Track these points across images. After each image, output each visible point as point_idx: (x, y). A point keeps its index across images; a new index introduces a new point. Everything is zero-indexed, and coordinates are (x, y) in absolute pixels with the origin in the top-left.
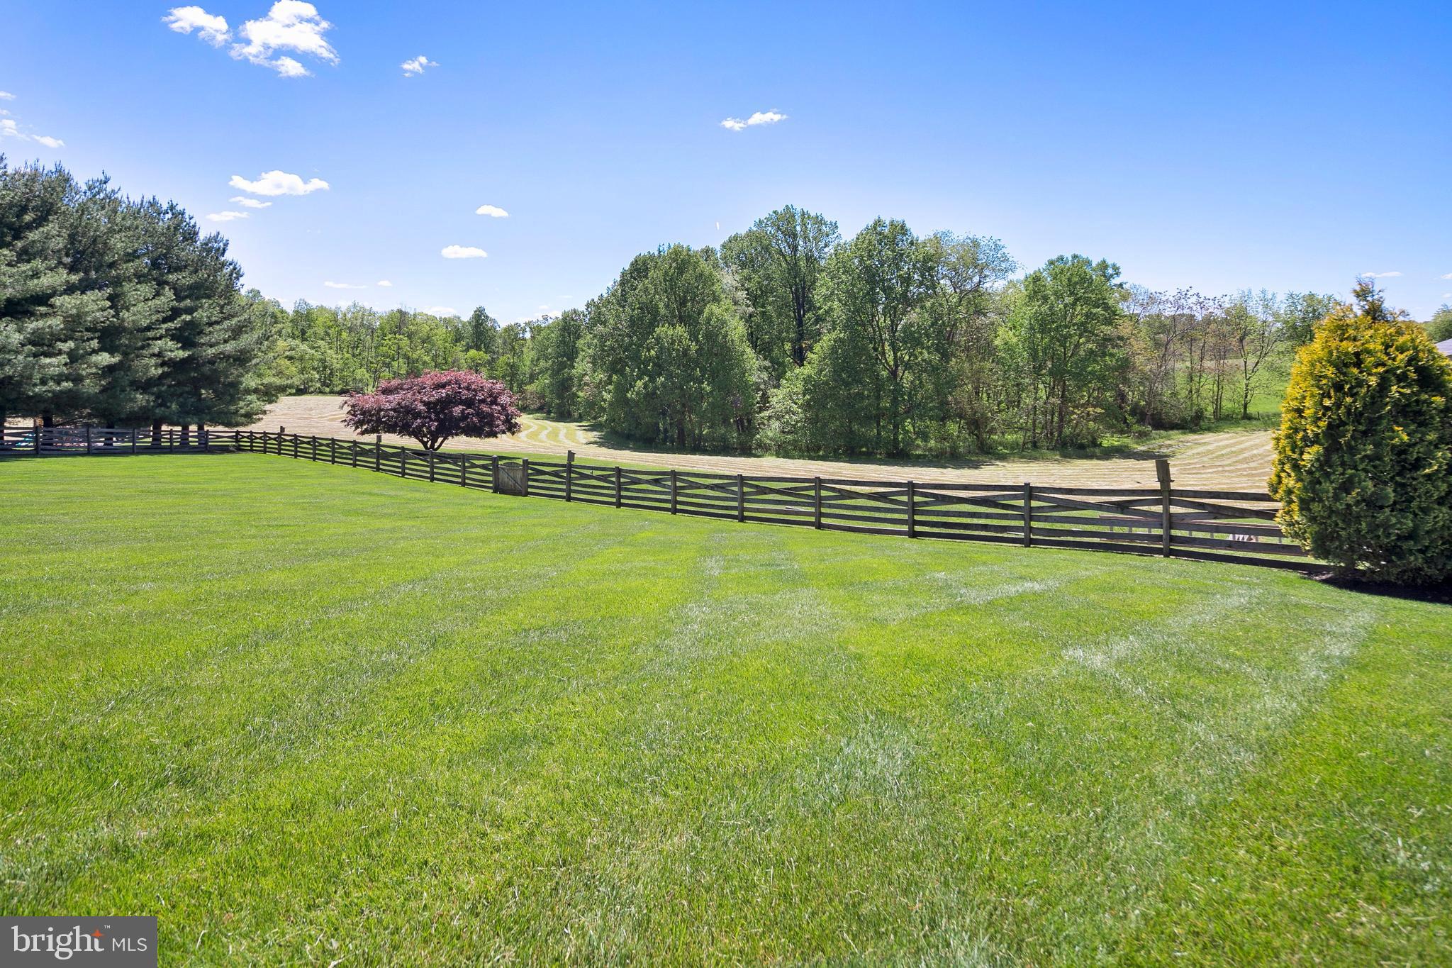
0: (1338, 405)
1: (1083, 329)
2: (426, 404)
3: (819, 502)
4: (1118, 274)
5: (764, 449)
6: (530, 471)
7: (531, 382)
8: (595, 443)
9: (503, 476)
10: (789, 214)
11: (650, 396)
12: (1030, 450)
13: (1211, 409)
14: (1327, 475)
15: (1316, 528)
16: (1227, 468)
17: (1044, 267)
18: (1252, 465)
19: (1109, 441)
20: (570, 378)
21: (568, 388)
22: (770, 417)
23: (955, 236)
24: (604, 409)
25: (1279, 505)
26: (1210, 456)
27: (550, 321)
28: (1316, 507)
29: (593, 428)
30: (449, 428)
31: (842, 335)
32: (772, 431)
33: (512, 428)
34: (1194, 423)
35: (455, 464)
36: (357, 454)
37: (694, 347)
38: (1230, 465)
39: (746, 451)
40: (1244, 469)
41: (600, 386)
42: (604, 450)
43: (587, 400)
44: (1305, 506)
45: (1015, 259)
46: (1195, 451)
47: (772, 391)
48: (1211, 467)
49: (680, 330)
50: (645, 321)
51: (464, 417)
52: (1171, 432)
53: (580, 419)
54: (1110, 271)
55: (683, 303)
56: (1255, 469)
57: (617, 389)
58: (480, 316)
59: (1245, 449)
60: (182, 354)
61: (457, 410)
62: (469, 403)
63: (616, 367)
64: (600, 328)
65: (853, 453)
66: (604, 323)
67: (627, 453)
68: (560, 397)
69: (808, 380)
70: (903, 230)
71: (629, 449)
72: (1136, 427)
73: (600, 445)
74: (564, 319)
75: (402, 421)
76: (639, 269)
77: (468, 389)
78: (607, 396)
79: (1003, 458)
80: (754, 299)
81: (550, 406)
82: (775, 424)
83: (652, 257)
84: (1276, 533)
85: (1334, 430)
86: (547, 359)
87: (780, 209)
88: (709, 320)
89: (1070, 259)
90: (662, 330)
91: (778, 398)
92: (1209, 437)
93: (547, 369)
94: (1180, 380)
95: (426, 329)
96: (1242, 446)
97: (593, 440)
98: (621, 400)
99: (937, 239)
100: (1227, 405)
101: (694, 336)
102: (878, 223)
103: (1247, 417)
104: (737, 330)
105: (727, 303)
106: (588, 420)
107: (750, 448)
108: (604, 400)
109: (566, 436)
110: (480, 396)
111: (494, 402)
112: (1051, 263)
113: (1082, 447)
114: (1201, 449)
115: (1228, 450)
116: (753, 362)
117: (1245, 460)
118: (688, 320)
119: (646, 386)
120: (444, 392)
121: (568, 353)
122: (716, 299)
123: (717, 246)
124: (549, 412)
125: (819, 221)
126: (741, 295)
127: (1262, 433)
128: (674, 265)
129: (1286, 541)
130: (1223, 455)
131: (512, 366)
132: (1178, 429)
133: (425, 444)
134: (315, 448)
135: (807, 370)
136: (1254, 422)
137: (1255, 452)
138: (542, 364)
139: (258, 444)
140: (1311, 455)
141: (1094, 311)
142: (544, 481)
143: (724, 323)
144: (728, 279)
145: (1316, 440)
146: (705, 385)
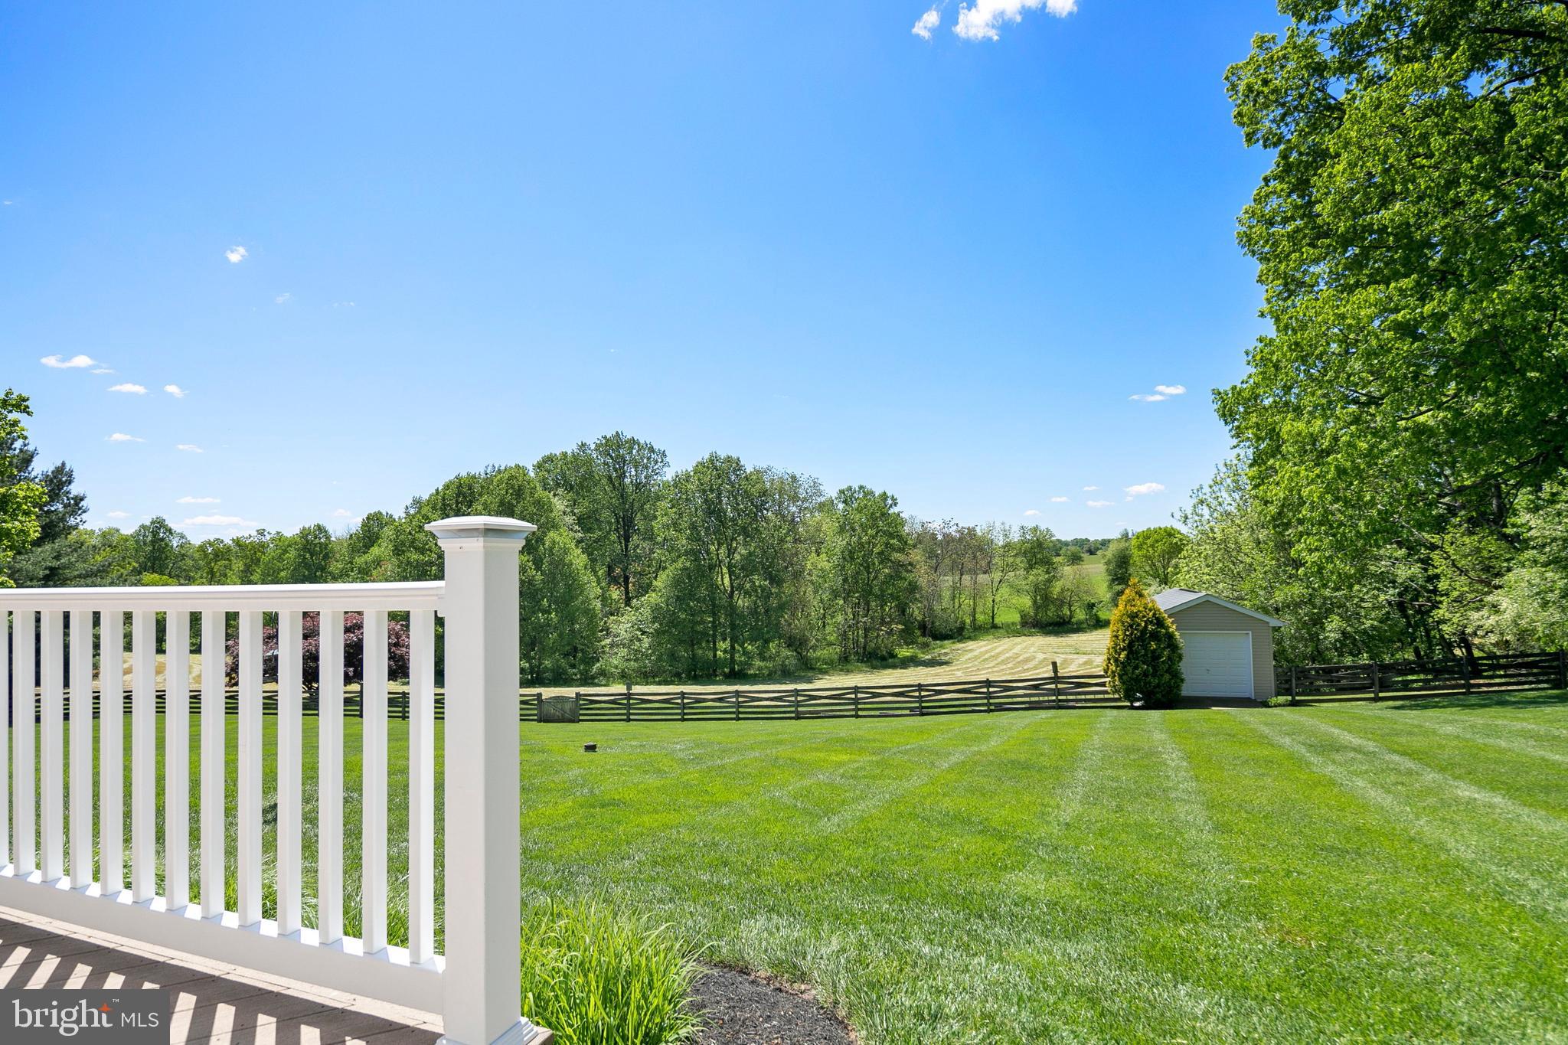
0: (1131, 634)
1: (884, 558)
4: (896, 504)
5: (607, 677)
6: (581, 702)
9: (551, 709)
10: (618, 441)
12: (844, 663)
13: (968, 621)
14: (1129, 664)
15: (1125, 686)
16: (995, 669)
17: (836, 495)
18: (1009, 665)
19: (904, 652)
22: (612, 646)
25: (1107, 680)
26: (979, 660)
28: (1125, 677)
31: (687, 565)
34: (959, 633)
37: (539, 577)
38: (994, 667)
39: (588, 681)
40: (1005, 669)
44: (1120, 677)
46: (966, 657)
47: (612, 619)
48: (984, 669)
49: (525, 559)
52: (946, 642)
54: (890, 502)
56: (1012, 668)
59: (1000, 653)
69: (656, 609)
70: (738, 466)
72: (921, 640)
79: (825, 672)
80: (582, 524)
82: (624, 653)
84: (1106, 692)
85: (1130, 645)
87: (610, 435)
88: (551, 549)
89: (857, 489)
91: (623, 626)
92: (970, 645)
94: (947, 595)
96: (997, 651)
100: (980, 618)
101: (538, 566)
103: (995, 627)
104: (577, 557)
105: (563, 530)
107: (592, 678)
112: (842, 492)
113: (883, 658)
114: (970, 655)
115: (989, 654)
117: (1003, 662)
122: (555, 527)
125: (648, 448)
126: (570, 520)
127: (1007, 640)
128: (510, 491)
129: (1111, 696)
130: (987, 659)
132: (948, 639)
135: (652, 598)
136: (1001, 631)
137: (1007, 655)
140: (1123, 655)
141: (892, 541)
142: (599, 709)
143: (566, 551)
144: (557, 504)
145: (1124, 649)
146: (553, 615)
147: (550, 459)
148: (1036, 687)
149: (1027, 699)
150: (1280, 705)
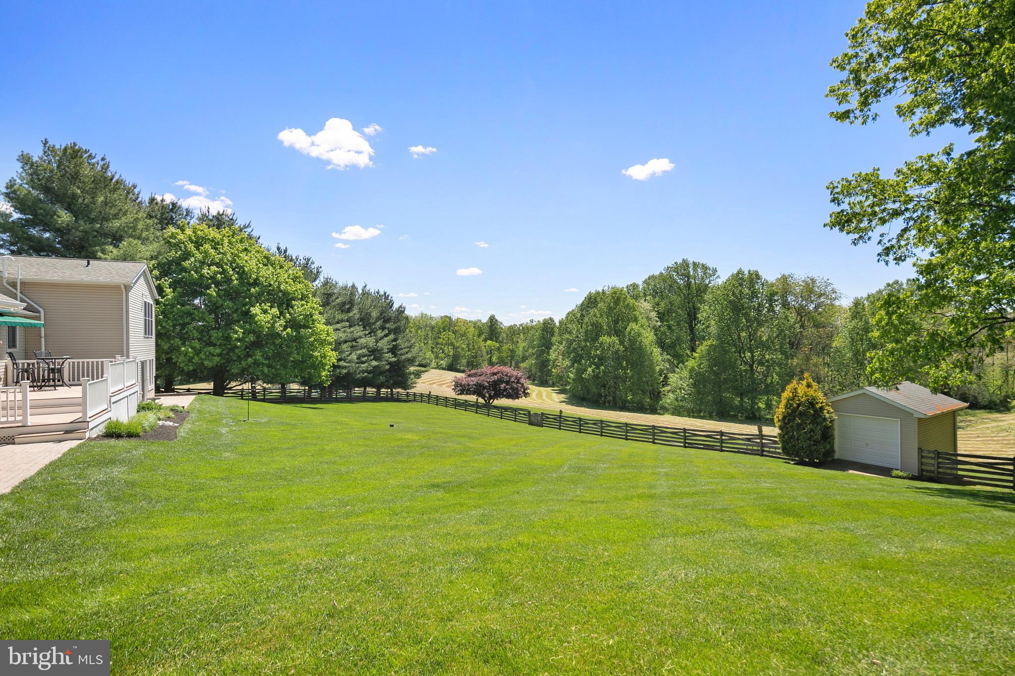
2: (488, 382)
3: (654, 434)
5: (665, 410)
7: (523, 361)
8: (564, 402)
9: (533, 419)
10: (685, 264)
11: (596, 377)
17: (865, 297)
20: (548, 360)
21: (546, 366)
22: (669, 391)
23: (797, 276)
24: (569, 383)
27: (535, 323)
29: (562, 392)
30: (498, 394)
31: (714, 343)
32: (669, 399)
33: (526, 395)
35: (512, 412)
36: (467, 406)
37: (621, 348)
39: (653, 411)
41: (567, 369)
42: (570, 407)
43: (558, 375)
45: (841, 291)
47: (670, 375)
49: (615, 339)
50: (595, 333)
51: (505, 390)
53: (553, 385)
55: (616, 322)
57: (577, 371)
58: (492, 319)
60: (394, 359)
61: (503, 386)
62: (507, 383)
63: (576, 360)
64: (567, 336)
65: (723, 415)
66: (570, 333)
67: (583, 409)
68: (541, 371)
69: (692, 370)
70: (758, 276)
71: (584, 407)
73: (568, 403)
74: (544, 324)
75: (478, 390)
76: (591, 301)
77: (506, 375)
78: (571, 376)
80: (661, 316)
81: (535, 377)
82: (671, 395)
83: (598, 293)
86: (533, 348)
87: (680, 261)
88: (630, 333)
90: (605, 339)
91: (673, 378)
93: (533, 354)
95: (464, 329)
97: (562, 400)
98: (579, 379)
99: (784, 279)
101: (622, 343)
102: (740, 272)
104: (648, 338)
105: (643, 321)
106: (558, 387)
107: (656, 409)
108: (570, 378)
109: (547, 396)
110: (512, 380)
111: (518, 382)
112: (871, 294)
116: (658, 358)
118: (618, 333)
119: (593, 371)
120: (496, 377)
121: (547, 345)
122: (636, 320)
123: (640, 282)
124: (534, 380)
125: (705, 268)
126: (653, 314)
128: (612, 299)
131: (512, 351)
133: (486, 401)
134: (446, 402)
135: (690, 365)
138: (530, 350)
139: (418, 398)
142: (550, 421)
143: (639, 335)
144: (645, 306)
146: (629, 371)
147: (652, 277)
148: (749, 440)
149: (745, 447)
150: (900, 477)
